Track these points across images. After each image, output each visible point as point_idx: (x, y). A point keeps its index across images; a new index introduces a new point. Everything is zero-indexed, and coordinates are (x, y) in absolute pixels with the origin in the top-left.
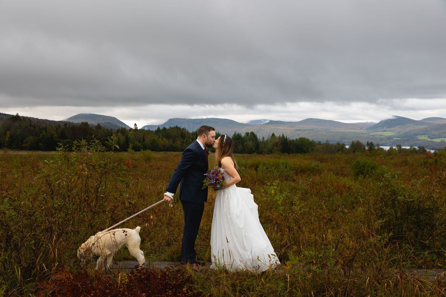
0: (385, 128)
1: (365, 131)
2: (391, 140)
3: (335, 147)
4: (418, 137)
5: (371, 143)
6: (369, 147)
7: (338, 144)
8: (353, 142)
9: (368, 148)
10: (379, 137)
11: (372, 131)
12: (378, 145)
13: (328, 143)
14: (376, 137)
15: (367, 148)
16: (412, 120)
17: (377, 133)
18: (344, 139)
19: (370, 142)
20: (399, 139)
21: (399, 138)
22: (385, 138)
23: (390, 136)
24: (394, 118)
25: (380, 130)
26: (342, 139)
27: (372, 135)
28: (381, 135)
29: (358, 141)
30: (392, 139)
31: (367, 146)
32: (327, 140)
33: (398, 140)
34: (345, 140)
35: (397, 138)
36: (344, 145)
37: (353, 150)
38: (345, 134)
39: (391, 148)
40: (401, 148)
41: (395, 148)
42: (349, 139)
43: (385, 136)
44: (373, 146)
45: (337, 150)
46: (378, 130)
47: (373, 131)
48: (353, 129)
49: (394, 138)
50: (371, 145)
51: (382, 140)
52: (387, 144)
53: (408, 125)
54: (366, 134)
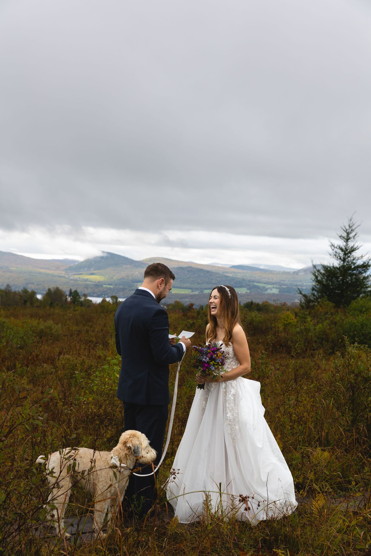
0: (92, 269)
1: (63, 272)
2: (100, 288)
3: (21, 296)
4: (137, 285)
5: (76, 292)
6: (71, 297)
7: (25, 291)
8: (49, 290)
9: (71, 299)
10: (83, 282)
11: (73, 273)
12: (85, 296)
13: (10, 289)
14: (79, 282)
15: (69, 299)
16: (130, 259)
17: (81, 277)
18: (31, 283)
19: (73, 290)
20: (111, 287)
21: (111, 285)
22: (92, 284)
23: (99, 282)
24: (105, 255)
25: (85, 272)
26: (28, 284)
27: (73, 280)
28: (86, 280)
29: (57, 288)
30: (102, 286)
31: (70, 296)
32: (8, 285)
33: (110, 289)
34: (33, 285)
35: (109, 285)
36: (34, 294)
37: (49, 302)
38: (33, 276)
39: (104, 301)
40: (118, 301)
41: (109, 300)
42: (38, 285)
43: (93, 282)
44: (78, 297)
45: (23, 302)
46: (81, 273)
47: (75, 273)
48: (46, 269)
49: (104, 286)
50: (75, 294)
51: (87, 288)
52: (94, 294)
53: (124, 267)
54: (64, 277)
